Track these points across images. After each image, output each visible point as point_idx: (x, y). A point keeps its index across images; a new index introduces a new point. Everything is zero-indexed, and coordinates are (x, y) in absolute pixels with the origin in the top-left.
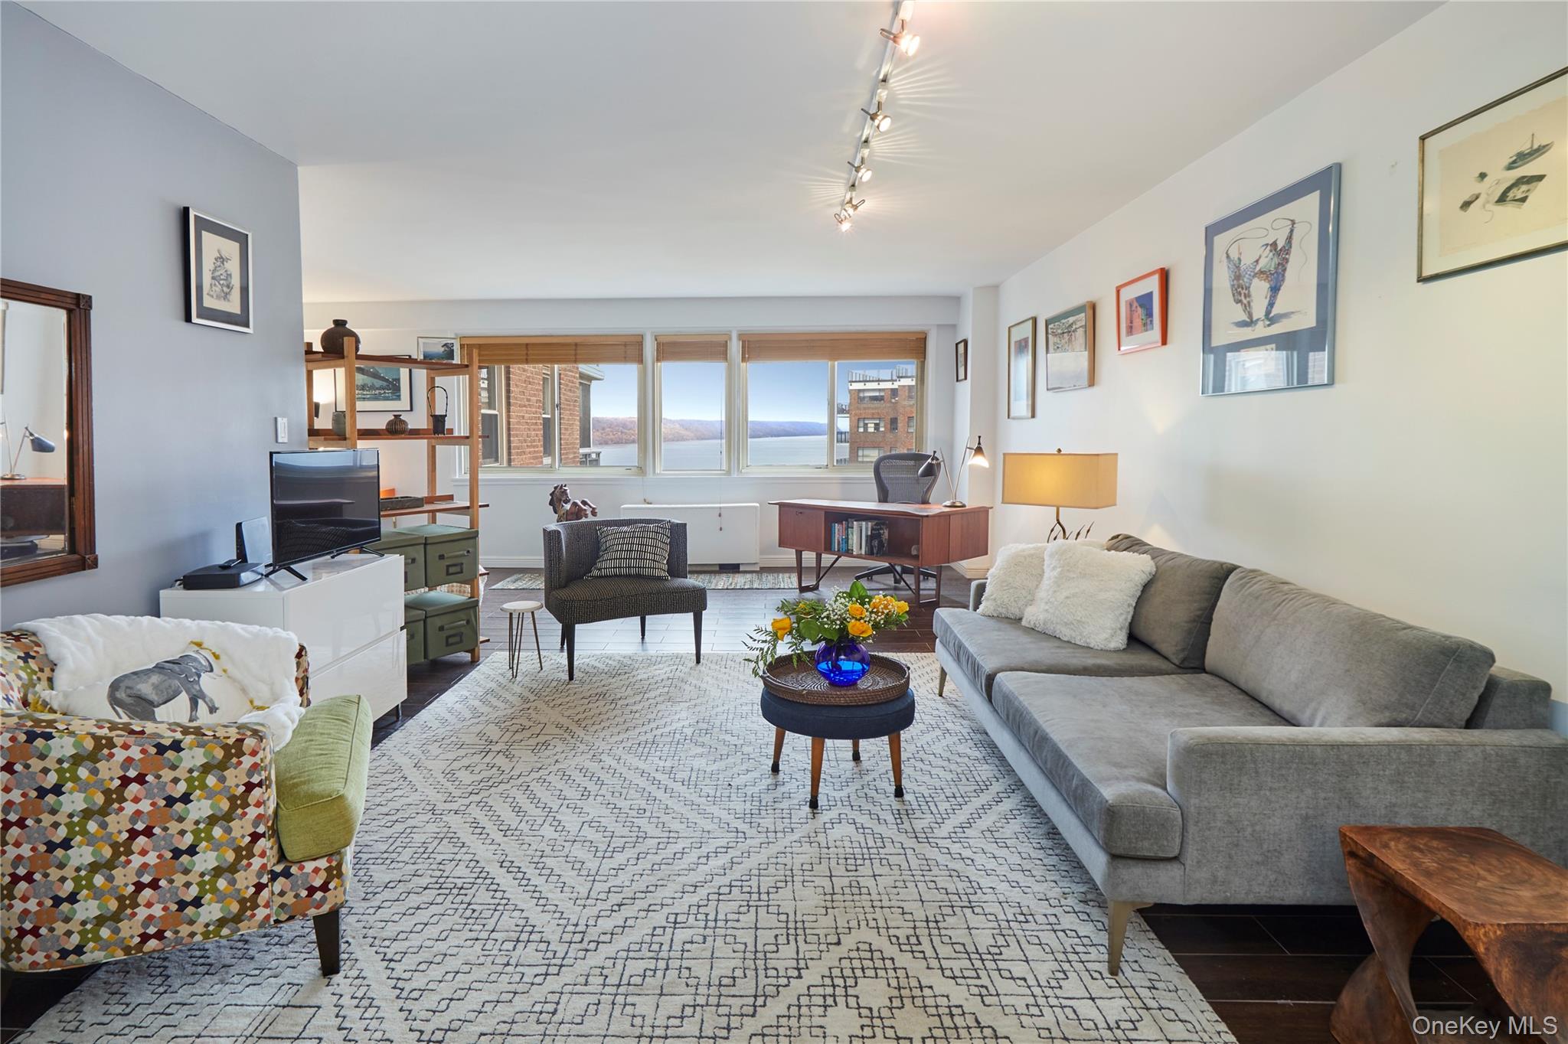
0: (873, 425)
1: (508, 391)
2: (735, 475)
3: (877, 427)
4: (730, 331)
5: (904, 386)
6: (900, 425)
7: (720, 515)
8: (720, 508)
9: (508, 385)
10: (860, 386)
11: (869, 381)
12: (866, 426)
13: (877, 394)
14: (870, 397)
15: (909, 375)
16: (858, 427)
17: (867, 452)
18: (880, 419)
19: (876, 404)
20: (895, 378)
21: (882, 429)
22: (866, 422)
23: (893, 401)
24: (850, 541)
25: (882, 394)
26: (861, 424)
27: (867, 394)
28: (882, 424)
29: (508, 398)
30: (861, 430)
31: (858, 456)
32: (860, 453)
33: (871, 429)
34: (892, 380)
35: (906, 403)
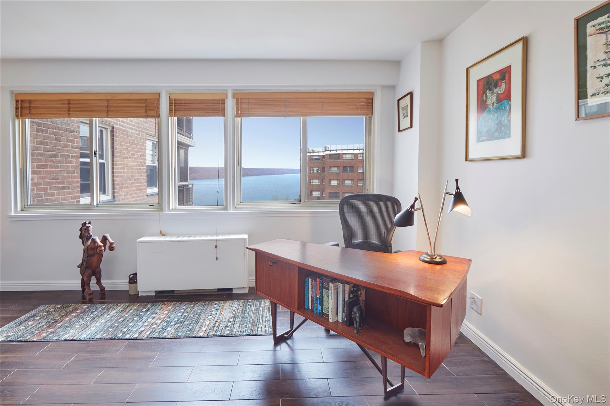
0: (316, 170)
1: (113, 148)
2: (231, 210)
3: (317, 170)
4: (227, 91)
5: (327, 154)
6: (326, 170)
7: (216, 247)
8: (216, 240)
9: (113, 144)
10: (312, 154)
11: (315, 152)
12: (313, 170)
13: (317, 157)
14: (315, 158)
15: (329, 149)
16: (311, 171)
17: (314, 181)
18: (318, 167)
19: (318, 161)
20: (324, 151)
21: (319, 171)
22: (314, 168)
23: (323, 160)
24: (325, 304)
25: (319, 157)
26: (312, 170)
27: (314, 157)
28: (319, 170)
29: (113, 152)
30: (312, 172)
31: (310, 182)
32: (311, 181)
33: (315, 172)
34: (323, 152)
35: (328, 161)
